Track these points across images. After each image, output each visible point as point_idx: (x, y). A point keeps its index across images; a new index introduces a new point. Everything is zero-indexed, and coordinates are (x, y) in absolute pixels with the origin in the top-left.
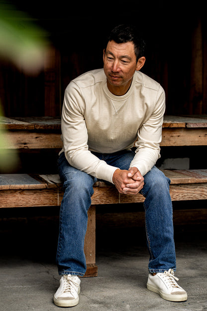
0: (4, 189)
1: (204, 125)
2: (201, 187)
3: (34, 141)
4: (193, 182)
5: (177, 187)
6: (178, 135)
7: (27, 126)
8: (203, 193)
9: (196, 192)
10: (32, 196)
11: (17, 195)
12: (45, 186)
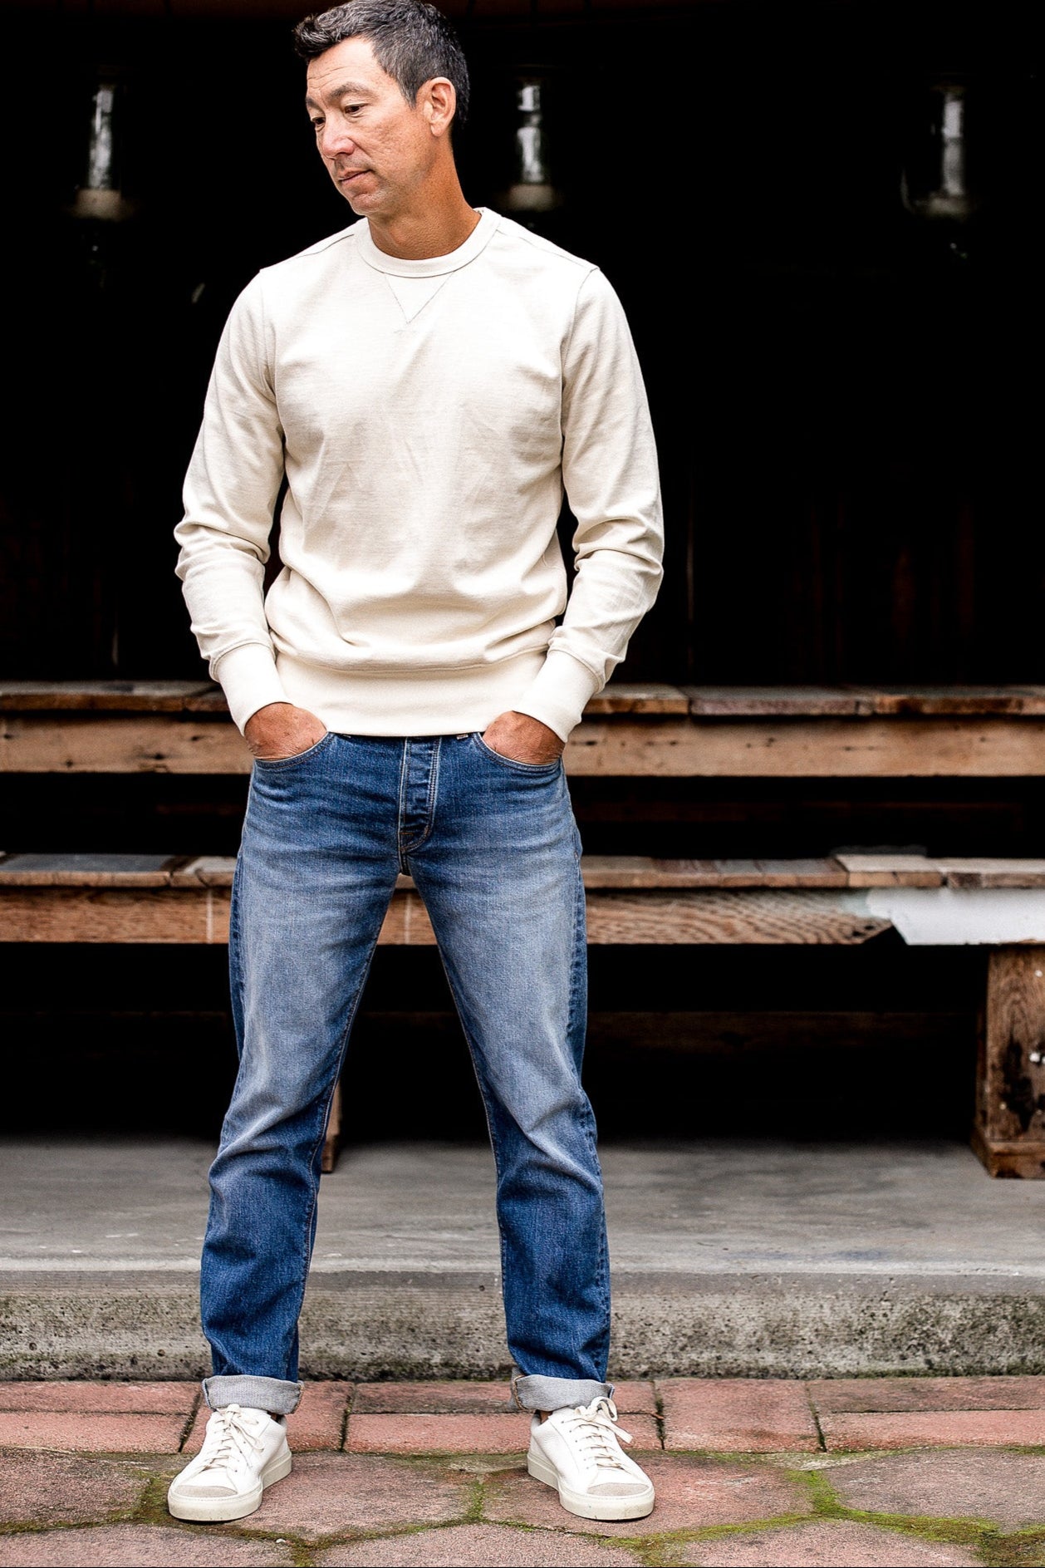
0: (36, 882)
1: (752, 706)
2: (685, 902)
3: (186, 748)
4: (649, 883)
5: (603, 901)
6: (672, 738)
7: (161, 701)
8: (689, 922)
9: (666, 918)
10: (128, 908)
11: (81, 906)
12: (162, 879)
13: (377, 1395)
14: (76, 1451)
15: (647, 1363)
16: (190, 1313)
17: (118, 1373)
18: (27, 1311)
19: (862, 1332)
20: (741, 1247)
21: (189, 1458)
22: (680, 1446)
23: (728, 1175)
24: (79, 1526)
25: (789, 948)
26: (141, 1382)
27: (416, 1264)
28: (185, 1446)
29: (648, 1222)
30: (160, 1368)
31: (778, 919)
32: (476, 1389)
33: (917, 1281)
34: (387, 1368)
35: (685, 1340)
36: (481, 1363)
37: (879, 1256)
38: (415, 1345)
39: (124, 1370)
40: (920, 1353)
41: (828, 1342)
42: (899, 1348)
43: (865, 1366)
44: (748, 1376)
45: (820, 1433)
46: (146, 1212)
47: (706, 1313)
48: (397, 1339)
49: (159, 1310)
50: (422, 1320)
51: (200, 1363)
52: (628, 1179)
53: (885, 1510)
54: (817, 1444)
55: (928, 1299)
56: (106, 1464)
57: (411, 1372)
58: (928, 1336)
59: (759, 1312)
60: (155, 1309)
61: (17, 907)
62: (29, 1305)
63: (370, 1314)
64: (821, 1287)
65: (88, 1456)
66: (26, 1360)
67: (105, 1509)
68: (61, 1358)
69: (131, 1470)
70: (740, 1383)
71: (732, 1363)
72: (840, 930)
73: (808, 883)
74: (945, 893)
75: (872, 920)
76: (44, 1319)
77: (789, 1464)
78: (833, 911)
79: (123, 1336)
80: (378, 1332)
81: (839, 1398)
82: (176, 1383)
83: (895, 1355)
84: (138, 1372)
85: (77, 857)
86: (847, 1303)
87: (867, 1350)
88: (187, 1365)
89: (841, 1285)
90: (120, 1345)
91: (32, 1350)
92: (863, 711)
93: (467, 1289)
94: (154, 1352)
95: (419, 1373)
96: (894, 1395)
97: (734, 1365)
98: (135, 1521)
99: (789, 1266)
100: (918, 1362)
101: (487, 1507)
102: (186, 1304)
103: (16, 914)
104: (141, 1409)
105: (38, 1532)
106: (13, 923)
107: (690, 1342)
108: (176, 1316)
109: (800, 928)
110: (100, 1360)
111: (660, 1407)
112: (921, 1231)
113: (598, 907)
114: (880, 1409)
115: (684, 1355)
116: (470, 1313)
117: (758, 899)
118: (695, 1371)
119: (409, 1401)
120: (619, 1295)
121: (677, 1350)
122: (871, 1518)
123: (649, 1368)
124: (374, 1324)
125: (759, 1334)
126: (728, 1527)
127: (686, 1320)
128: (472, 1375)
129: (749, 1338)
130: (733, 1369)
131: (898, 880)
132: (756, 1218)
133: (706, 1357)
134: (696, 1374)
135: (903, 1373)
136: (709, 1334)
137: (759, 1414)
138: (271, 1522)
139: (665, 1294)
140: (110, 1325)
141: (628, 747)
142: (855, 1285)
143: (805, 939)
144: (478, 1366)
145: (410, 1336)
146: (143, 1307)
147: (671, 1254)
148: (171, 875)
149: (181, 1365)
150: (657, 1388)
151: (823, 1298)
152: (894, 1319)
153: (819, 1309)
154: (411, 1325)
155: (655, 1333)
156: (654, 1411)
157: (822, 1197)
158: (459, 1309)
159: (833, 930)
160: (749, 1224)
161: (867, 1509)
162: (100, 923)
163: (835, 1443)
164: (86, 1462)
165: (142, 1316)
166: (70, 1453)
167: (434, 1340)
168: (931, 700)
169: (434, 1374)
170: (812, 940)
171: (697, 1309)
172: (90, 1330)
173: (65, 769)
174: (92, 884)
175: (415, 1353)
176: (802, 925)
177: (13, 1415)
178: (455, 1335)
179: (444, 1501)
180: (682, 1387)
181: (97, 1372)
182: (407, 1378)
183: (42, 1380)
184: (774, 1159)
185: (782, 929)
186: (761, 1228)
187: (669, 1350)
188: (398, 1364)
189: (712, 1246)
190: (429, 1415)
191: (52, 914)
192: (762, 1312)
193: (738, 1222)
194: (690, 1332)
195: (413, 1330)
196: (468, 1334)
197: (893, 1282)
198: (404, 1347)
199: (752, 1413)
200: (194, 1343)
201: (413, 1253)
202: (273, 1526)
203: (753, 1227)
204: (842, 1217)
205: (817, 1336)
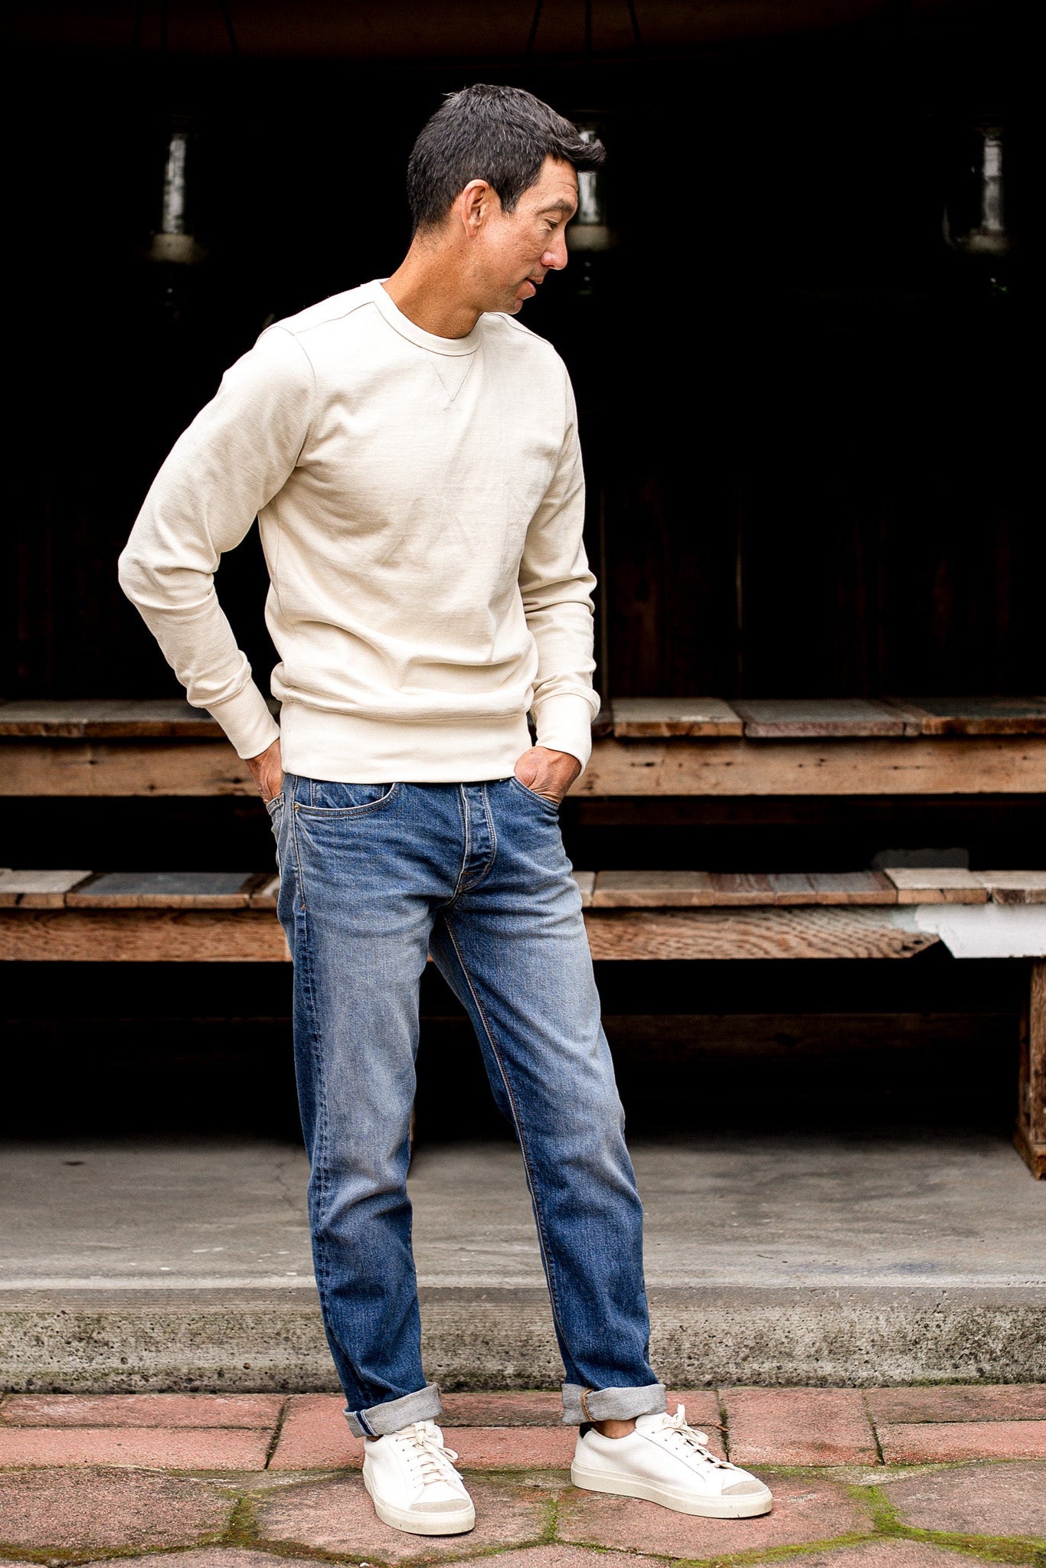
0: (122, 905)
1: (802, 729)
2: (742, 919)
4: (706, 902)
5: (663, 919)
6: (727, 759)
8: (745, 938)
9: (723, 934)
10: (207, 929)
11: (165, 926)
12: (241, 901)
13: (454, 1406)
14: (167, 1469)
15: (711, 1373)
16: (274, 1328)
17: (206, 1386)
18: (119, 1327)
19: (916, 1343)
20: (800, 1260)
21: (274, 1475)
22: (744, 1460)
23: (783, 1179)
24: (171, 1550)
25: (841, 962)
26: (227, 1395)
27: (489, 1280)
28: (271, 1463)
29: (710, 1232)
30: (246, 1380)
31: (831, 935)
32: (548, 1400)
33: (970, 1293)
34: (462, 1379)
35: (747, 1351)
36: (552, 1374)
37: (932, 1268)
38: (489, 1357)
39: (212, 1383)
40: (972, 1361)
41: (884, 1352)
42: (952, 1357)
43: (919, 1374)
44: (807, 1385)
45: (878, 1444)
46: (232, 1223)
47: (767, 1325)
48: (472, 1351)
49: (244, 1326)
50: (496, 1333)
51: (284, 1375)
52: (690, 1183)
53: (943, 1528)
54: (875, 1457)
55: (979, 1311)
56: (196, 1484)
57: (486, 1383)
58: (980, 1346)
59: (818, 1324)
60: (240, 1324)
61: (104, 928)
62: (120, 1321)
63: (446, 1328)
64: (877, 1300)
65: (177, 1473)
66: (118, 1374)
67: (195, 1532)
68: (151, 1372)
69: (220, 1490)
70: (800, 1392)
71: (792, 1373)
72: (890, 945)
73: (860, 901)
74: (991, 910)
75: (921, 934)
76: (135, 1334)
77: (850, 1477)
78: (883, 927)
79: (211, 1350)
80: (454, 1345)
81: (895, 1408)
82: (261, 1395)
83: (947, 1363)
84: (224, 1385)
85: (161, 877)
86: (902, 1315)
87: (922, 1359)
88: (272, 1377)
89: (896, 1297)
90: (207, 1359)
91: (124, 1364)
92: (910, 732)
93: (537, 1303)
94: (240, 1366)
95: (493, 1383)
96: (948, 1404)
97: (794, 1374)
98: (225, 1544)
99: (847, 1280)
100: (970, 1370)
101: (561, 1527)
102: (270, 1319)
103: (103, 936)
104: (229, 1423)
105: (132, 1557)
106: (100, 944)
107: (752, 1353)
108: (261, 1331)
109: (851, 943)
110: (189, 1374)
111: (724, 1418)
112: (972, 1240)
113: (658, 924)
114: (934, 1420)
115: (746, 1365)
116: (542, 1326)
117: (811, 915)
118: (757, 1381)
119: (484, 1414)
120: (684, 1309)
121: (739, 1360)
122: (930, 1537)
123: (713, 1378)
124: (449, 1337)
125: (818, 1344)
126: (793, 1547)
127: (748, 1332)
128: (544, 1386)
129: (808, 1349)
130: (793, 1378)
131: (945, 898)
132: (812, 1226)
133: (768, 1366)
134: (757, 1383)
135: (956, 1381)
136: (770, 1345)
137: (819, 1425)
138: (355, 1545)
139: (727, 1307)
140: (198, 1340)
141: (684, 769)
142: (909, 1298)
143: (856, 954)
144: (549, 1376)
145: (484, 1349)
146: (229, 1323)
147: (733, 1268)
148: (251, 897)
149: (266, 1378)
150: (720, 1398)
151: (879, 1310)
152: (947, 1329)
153: (875, 1321)
154: (484, 1338)
155: (718, 1345)
156: (719, 1422)
157: (874, 1202)
158: (532, 1323)
159: (883, 945)
160: (807, 1232)
161: (926, 1528)
162: (183, 943)
163: (893, 1455)
164: (176, 1480)
165: (228, 1331)
166: (161, 1471)
167: (507, 1353)
168: (975, 722)
169: (507, 1385)
170: (863, 954)
171: (758, 1321)
172: (178, 1345)
173: (147, 793)
174: (175, 906)
175: (489, 1365)
176: (852, 939)
177: (106, 1431)
178: (527, 1347)
179: (520, 1520)
180: (744, 1396)
181: (185, 1384)
182: (482, 1388)
183: (132, 1392)
184: (826, 1160)
185: (834, 944)
186: (818, 1237)
187: (732, 1360)
188: (472, 1375)
189: (772, 1258)
190: (504, 1428)
191: (137, 934)
192: (821, 1324)
193: (795, 1230)
194: (751, 1344)
195: (487, 1343)
196: (540, 1346)
197: (945, 1295)
198: (479, 1359)
199: (812, 1425)
200: (278, 1356)
201: (486, 1269)
202: (357, 1549)
203: (810, 1237)
204: (894, 1224)
205: (873, 1346)
